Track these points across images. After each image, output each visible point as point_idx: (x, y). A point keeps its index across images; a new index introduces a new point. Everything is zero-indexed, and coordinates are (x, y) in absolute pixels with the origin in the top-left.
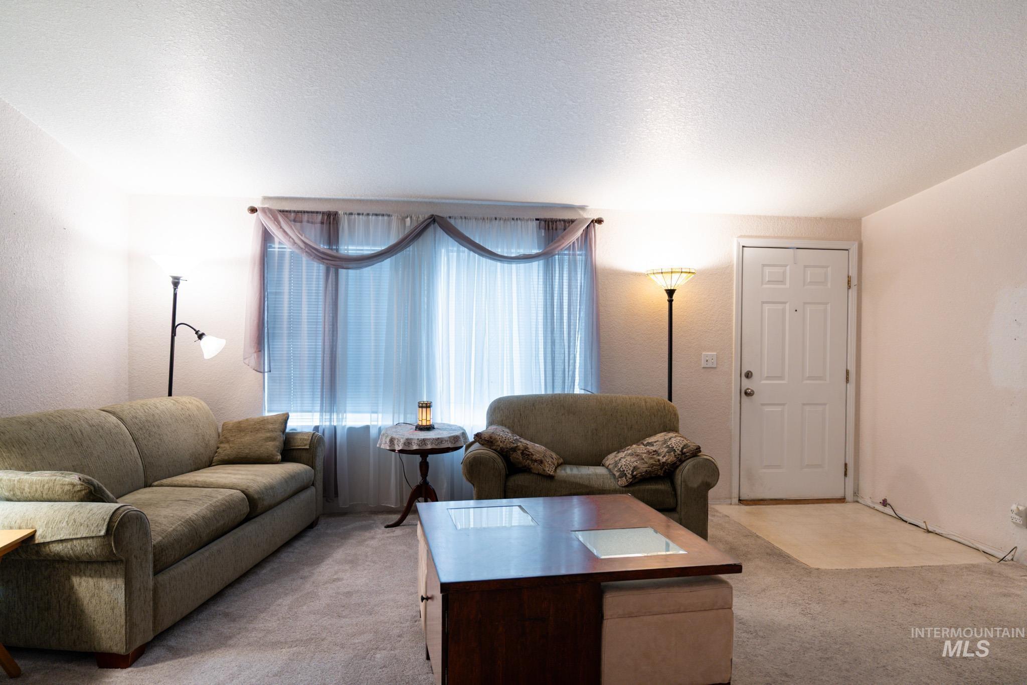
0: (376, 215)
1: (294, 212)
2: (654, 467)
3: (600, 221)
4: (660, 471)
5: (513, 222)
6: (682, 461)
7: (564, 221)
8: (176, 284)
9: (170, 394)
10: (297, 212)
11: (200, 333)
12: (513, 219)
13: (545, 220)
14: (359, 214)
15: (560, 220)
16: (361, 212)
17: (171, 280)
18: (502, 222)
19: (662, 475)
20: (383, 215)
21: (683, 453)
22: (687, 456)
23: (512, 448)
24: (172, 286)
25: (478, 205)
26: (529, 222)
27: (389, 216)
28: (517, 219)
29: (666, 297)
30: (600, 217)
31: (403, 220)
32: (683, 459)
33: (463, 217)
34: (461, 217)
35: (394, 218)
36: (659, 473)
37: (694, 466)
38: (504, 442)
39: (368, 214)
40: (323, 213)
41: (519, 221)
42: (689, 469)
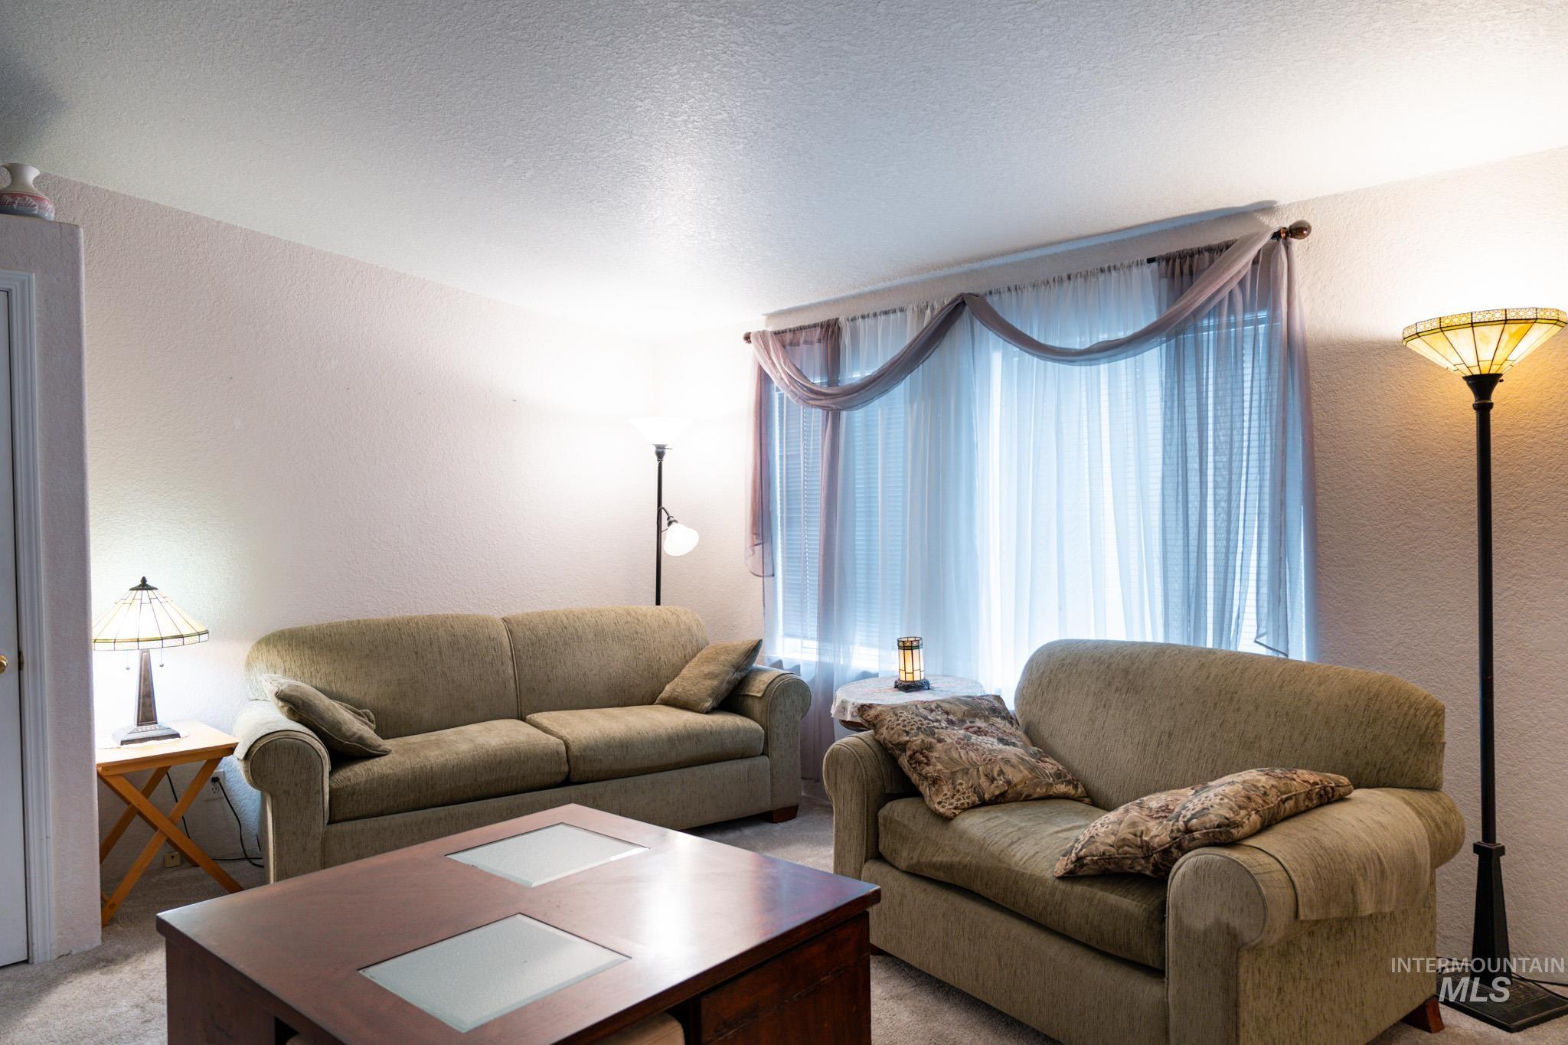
0: (886, 313)
1: (790, 330)
2: (1126, 848)
3: (1299, 230)
4: (1143, 861)
5: (1102, 277)
6: (1183, 851)
7: (1210, 249)
8: (660, 455)
9: (658, 603)
10: (793, 331)
11: (671, 519)
12: (1102, 271)
13: (1168, 259)
14: (863, 317)
15: (1200, 251)
16: (866, 313)
17: (654, 449)
18: (1080, 280)
19: (1148, 873)
20: (894, 311)
21: (1188, 830)
22: (1194, 839)
23: (898, 744)
24: (656, 458)
25: (1050, 256)
26: (1135, 270)
27: (902, 310)
28: (1109, 268)
29: (1469, 396)
30: (1299, 219)
31: (922, 312)
32: (1186, 844)
33: (1013, 288)
34: (1009, 289)
35: (909, 313)
36: (1139, 868)
37: (1196, 870)
38: (892, 729)
39: (875, 315)
40: (822, 326)
41: (1113, 272)
42: (1184, 876)
